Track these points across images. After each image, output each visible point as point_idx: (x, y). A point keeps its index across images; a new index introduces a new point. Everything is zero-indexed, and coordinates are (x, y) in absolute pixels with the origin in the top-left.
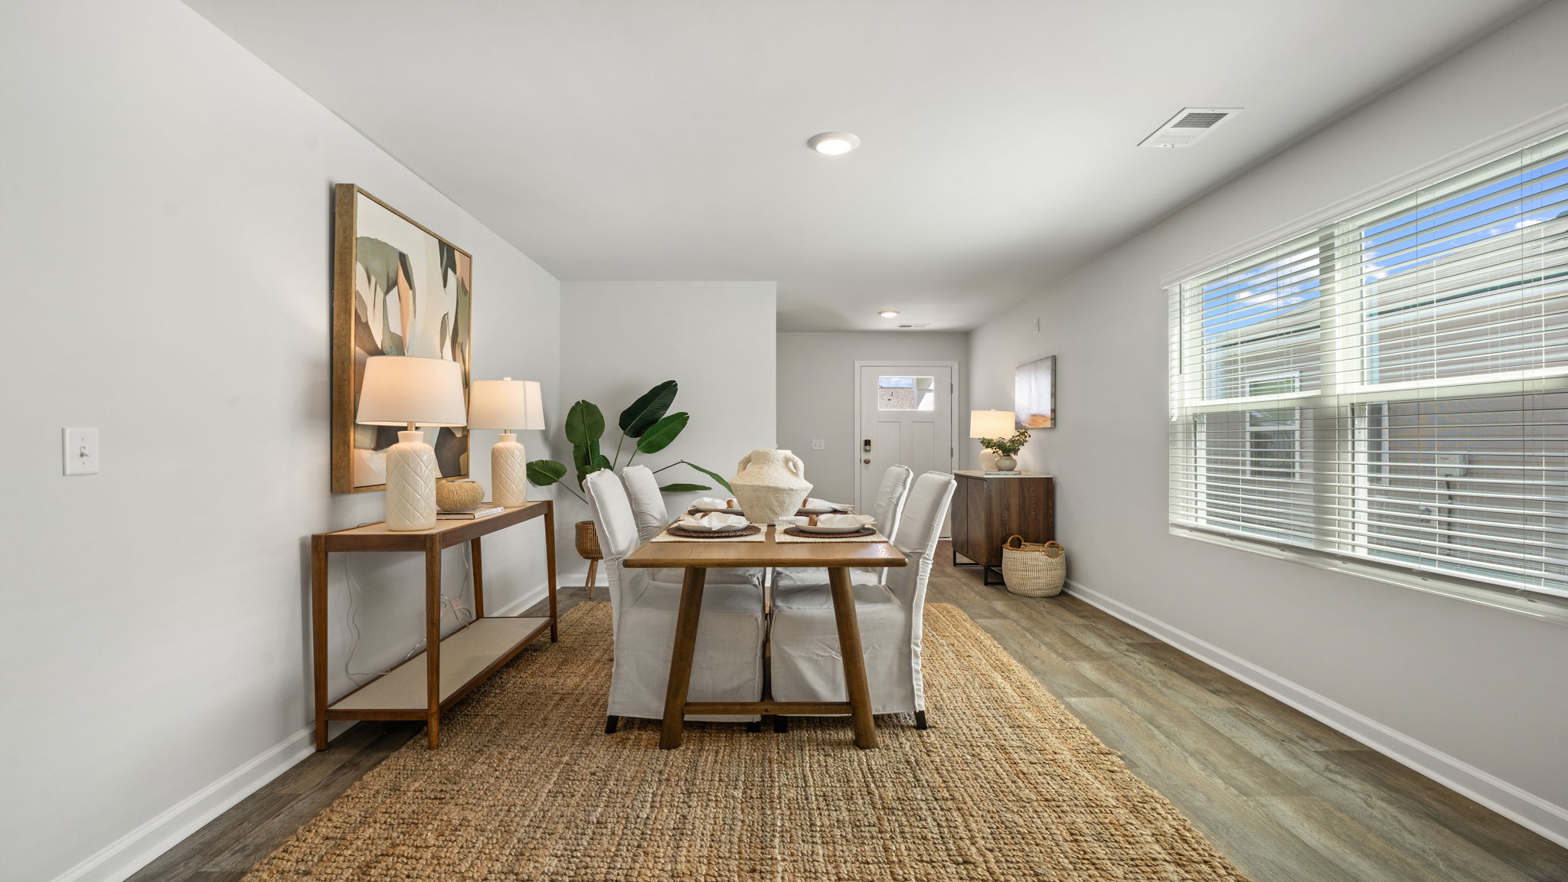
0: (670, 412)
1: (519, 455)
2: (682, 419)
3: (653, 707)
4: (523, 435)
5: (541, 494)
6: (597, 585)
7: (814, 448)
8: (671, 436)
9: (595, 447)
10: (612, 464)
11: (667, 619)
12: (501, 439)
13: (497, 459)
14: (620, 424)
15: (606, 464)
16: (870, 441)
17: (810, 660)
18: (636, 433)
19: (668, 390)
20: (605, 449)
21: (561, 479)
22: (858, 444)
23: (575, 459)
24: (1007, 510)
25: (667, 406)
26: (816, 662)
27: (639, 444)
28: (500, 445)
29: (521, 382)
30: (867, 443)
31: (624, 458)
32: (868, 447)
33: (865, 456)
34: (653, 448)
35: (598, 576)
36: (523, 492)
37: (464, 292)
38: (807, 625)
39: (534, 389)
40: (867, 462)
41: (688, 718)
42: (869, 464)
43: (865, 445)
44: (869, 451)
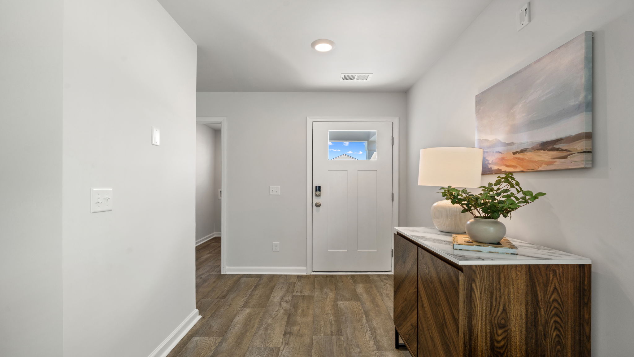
7: (271, 193)
16: (321, 187)
22: (310, 190)
24: (502, 326)
30: (318, 189)
32: (318, 193)
33: (316, 200)
40: (318, 205)
42: (320, 207)
43: (316, 191)
44: (319, 196)
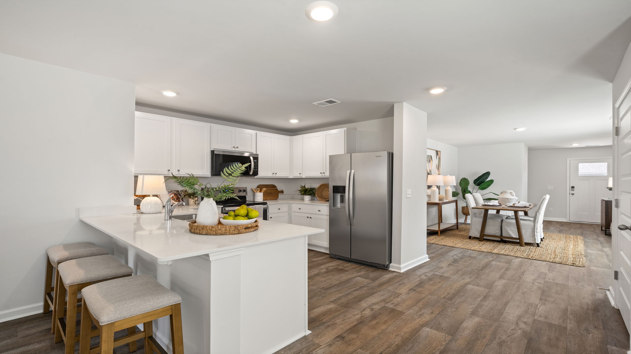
0: (488, 180)
1: (451, 190)
2: (492, 181)
3: (478, 235)
4: (451, 186)
5: (454, 199)
6: (467, 222)
7: (548, 189)
8: (489, 186)
9: (467, 188)
10: (471, 193)
11: (481, 220)
12: (447, 187)
13: (446, 191)
14: (474, 183)
15: (470, 192)
16: (574, 187)
17: (511, 230)
18: (478, 185)
19: (488, 174)
20: (470, 189)
21: (458, 196)
22: (568, 188)
23: (462, 191)
25: (487, 178)
26: (512, 231)
27: (479, 188)
28: (447, 188)
29: (451, 176)
30: (573, 187)
31: (475, 191)
32: (573, 189)
33: (572, 192)
34: (483, 189)
35: (467, 220)
36: (451, 198)
37: (440, 158)
38: (511, 223)
39: (454, 177)
40: (573, 194)
41: (485, 238)
42: (574, 195)
43: (572, 188)
44: (573, 190)
